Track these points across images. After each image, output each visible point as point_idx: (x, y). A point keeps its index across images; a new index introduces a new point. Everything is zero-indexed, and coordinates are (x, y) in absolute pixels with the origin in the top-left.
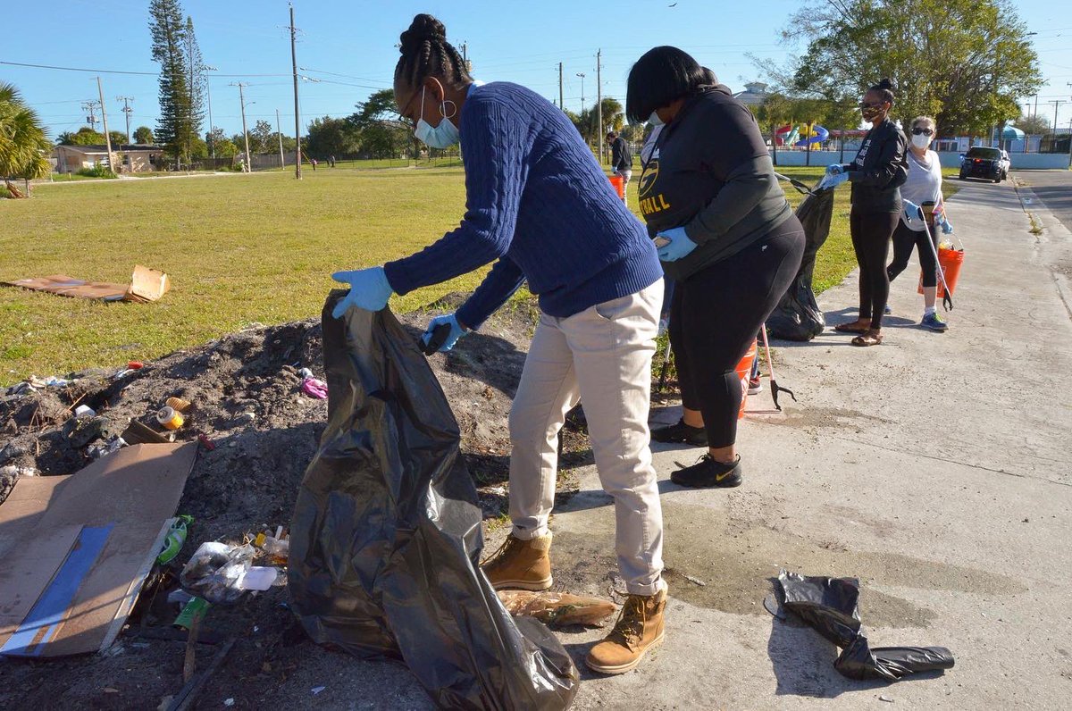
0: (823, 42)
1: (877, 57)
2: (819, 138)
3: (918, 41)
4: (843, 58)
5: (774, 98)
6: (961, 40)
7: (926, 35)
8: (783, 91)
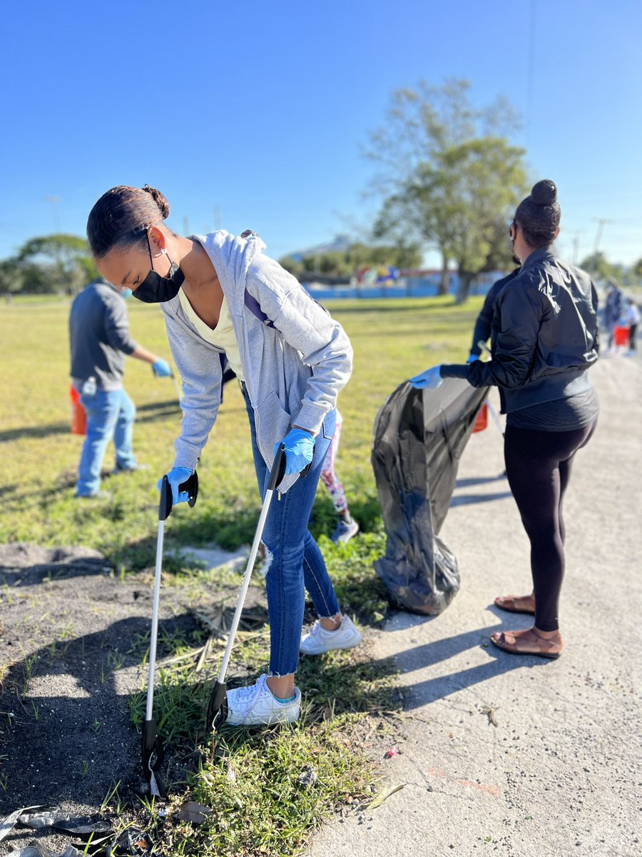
0: (394, 199)
1: (437, 211)
2: (392, 277)
3: (467, 197)
4: (410, 211)
5: (356, 246)
6: (500, 197)
7: (473, 192)
8: (364, 241)
